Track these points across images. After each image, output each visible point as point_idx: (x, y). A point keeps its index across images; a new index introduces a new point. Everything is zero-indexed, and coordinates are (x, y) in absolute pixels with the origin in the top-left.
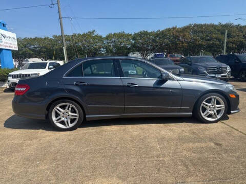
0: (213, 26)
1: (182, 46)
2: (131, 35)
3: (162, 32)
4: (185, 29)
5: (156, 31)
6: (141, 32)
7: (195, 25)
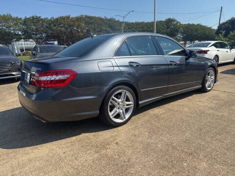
0: (101, 19)
1: (78, 35)
2: (21, 19)
3: (57, 20)
4: (79, 19)
5: (49, 18)
6: (33, 17)
7: (87, 17)
